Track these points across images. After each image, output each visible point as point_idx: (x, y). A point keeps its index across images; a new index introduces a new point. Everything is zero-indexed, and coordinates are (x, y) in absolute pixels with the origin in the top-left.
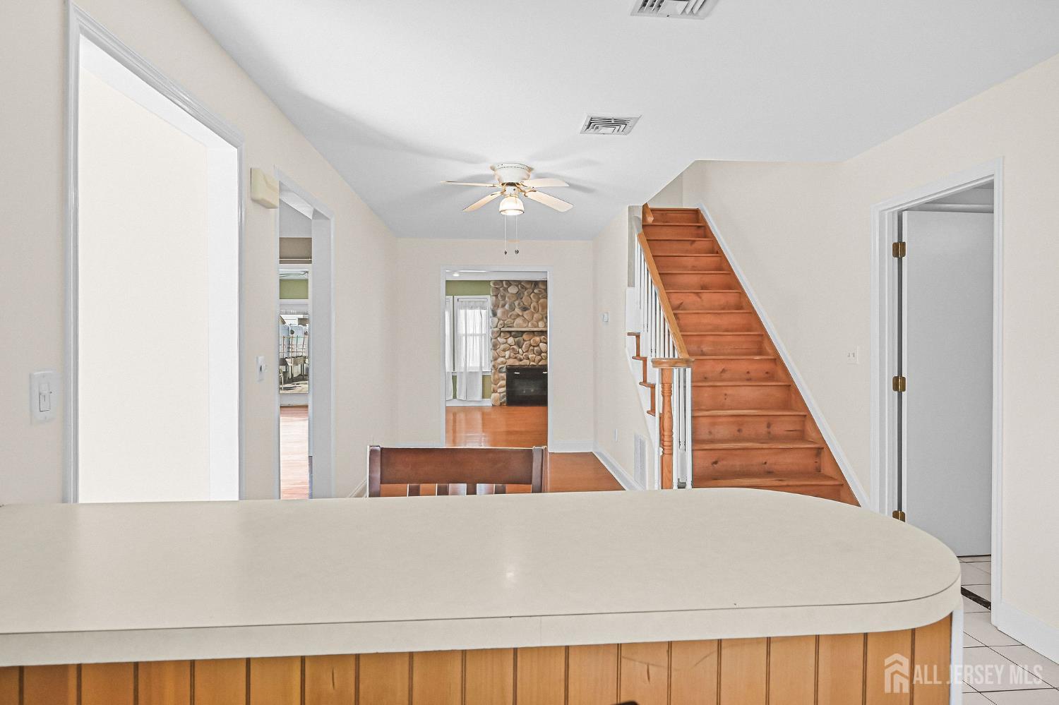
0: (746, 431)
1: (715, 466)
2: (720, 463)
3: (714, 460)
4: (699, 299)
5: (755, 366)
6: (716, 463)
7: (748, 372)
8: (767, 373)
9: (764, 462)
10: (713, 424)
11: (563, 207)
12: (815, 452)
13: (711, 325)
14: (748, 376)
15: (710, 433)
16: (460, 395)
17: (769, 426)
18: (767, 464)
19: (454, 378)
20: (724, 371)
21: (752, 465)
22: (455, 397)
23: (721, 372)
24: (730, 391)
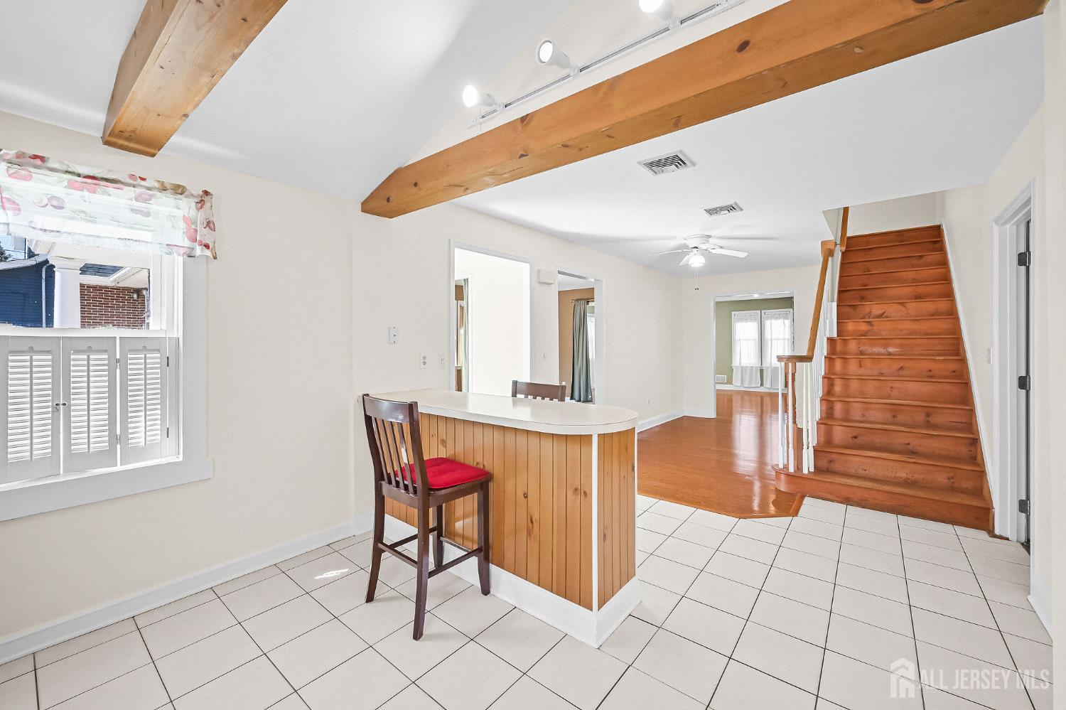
0: (900, 418)
1: (854, 439)
2: (860, 438)
3: (854, 435)
4: (904, 309)
5: (942, 366)
6: (856, 437)
7: (930, 371)
8: (954, 372)
9: (907, 442)
10: (867, 409)
11: (743, 255)
12: (970, 441)
13: (908, 329)
14: (930, 374)
15: (863, 415)
16: (767, 384)
17: (928, 415)
18: (911, 445)
19: (762, 371)
20: (901, 368)
21: (893, 444)
22: (762, 385)
23: (899, 369)
24: (896, 385)
